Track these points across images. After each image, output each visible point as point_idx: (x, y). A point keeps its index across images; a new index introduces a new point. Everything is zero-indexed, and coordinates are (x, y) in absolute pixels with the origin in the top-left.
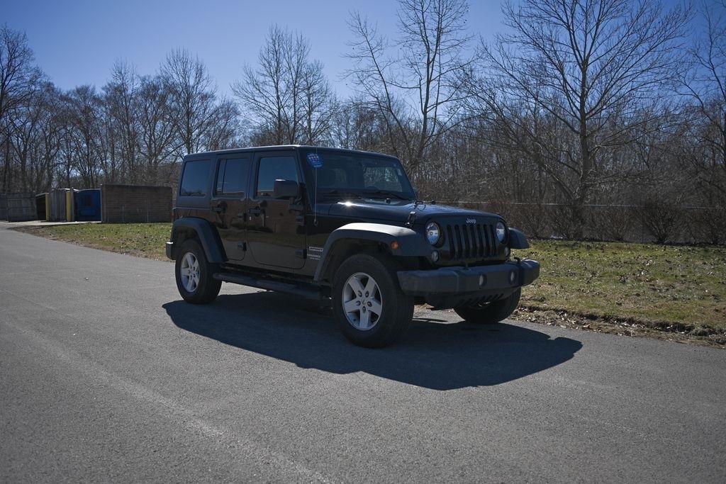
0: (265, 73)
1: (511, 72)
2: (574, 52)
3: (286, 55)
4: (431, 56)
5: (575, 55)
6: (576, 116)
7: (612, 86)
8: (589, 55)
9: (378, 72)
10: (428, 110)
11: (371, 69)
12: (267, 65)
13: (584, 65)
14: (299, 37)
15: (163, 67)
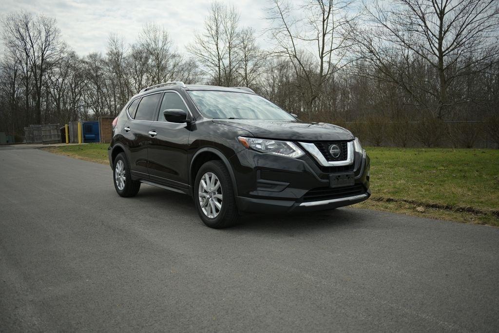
0: (209, 35)
1: (385, 23)
2: (434, 4)
3: (223, 22)
4: (326, 16)
5: (434, 6)
6: (435, 54)
7: (464, 29)
8: (445, 6)
9: (286, 29)
10: (324, 55)
11: (282, 27)
12: (210, 29)
13: (441, 14)
14: (232, 9)
15: (140, 35)
